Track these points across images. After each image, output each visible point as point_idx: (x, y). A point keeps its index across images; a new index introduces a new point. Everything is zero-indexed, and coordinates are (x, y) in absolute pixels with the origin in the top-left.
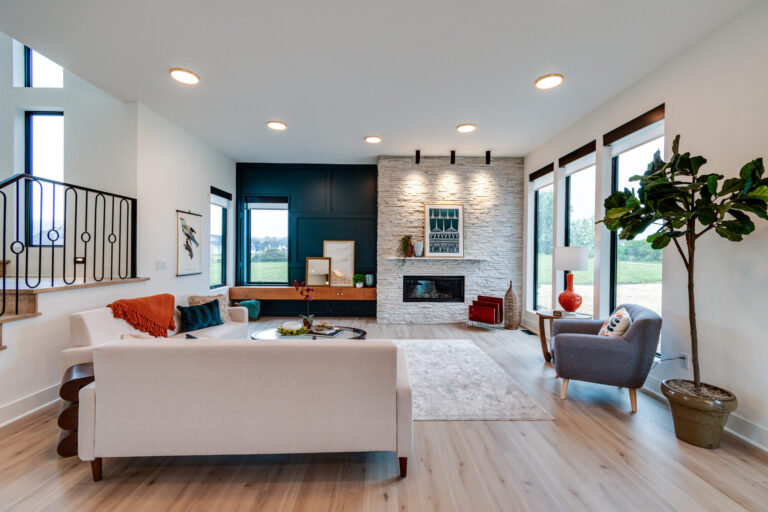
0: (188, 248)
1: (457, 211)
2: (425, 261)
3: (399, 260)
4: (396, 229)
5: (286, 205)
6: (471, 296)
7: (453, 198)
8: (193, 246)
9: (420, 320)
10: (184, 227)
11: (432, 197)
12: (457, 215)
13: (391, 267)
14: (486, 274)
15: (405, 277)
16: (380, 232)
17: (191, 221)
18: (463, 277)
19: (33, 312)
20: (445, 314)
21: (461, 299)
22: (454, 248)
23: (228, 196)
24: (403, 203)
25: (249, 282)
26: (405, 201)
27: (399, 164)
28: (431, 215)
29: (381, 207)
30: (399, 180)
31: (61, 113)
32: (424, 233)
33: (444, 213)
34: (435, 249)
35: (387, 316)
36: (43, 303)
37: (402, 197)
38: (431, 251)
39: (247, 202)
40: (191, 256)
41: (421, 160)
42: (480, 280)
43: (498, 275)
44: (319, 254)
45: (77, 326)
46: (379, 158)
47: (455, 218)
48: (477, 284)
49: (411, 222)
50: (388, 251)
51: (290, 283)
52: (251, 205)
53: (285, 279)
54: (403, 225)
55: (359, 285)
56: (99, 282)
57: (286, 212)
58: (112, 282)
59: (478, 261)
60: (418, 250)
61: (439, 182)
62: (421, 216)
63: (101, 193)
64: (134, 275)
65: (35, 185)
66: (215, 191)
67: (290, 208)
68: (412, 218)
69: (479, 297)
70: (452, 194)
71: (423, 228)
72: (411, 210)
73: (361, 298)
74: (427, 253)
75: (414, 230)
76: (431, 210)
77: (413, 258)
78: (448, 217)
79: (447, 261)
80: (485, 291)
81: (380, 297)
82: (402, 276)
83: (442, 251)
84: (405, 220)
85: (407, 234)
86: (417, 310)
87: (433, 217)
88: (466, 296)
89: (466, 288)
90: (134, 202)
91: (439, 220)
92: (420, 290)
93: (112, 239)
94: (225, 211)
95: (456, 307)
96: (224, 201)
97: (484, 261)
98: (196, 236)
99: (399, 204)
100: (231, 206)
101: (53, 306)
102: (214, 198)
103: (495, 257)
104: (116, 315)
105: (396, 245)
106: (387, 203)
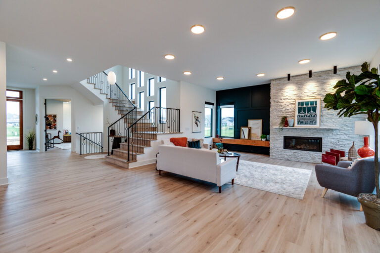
0: (196, 123)
1: (316, 102)
2: (296, 129)
3: (280, 128)
4: (279, 113)
5: (233, 106)
6: (326, 148)
7: (314, 95)
8: (198, 123)
9: (293, 159)
10: (195, 116)
11: (300, 96)
12: (316, 104)
13: (276, 132)
14: (338, 137)
15: (284, 137)
16: (271, 115)
17: (197, 115)
18: (321, 138)
19: (156, 139)
20: (309, 157)
21: (320, 150)
22: (314, 122)
23: (212, 104)
24: (283, 101)
25: (220, 136)
26: (284, 99)
27: (282, 82)
28: (299, 105)
29: (272, 104)
30: (281, 89)
31: (165, 87)
32: (294, 114)
33: (307, 103)
34: (300, 123)
35: (275, 155)
36: (158, 137)
37: (282, 98)
38: (298, 124)
39: (220, 105)
40: (197, 126)
41: (291, 78)
42: (333, 140)
43: (347, 138)
44: (246, 125)
45: (163, 142)
46: (271, 80)
47: (314, 106)
48: (331, 142)
49: (288, 110)
50: (275, 124)
51: (235, 138)
52: (221, 107)
53: (233, 136)
54: (283, 111)
55: (264, 140)
56: (170, 133)
57: (233, 109)
58: (173, 133)
59: (332, 130)
60: (291, 123)
61: (305, 87)
62: (293, 106)
63: (171, 109)
64: (179, 131)
65: (162, 109)
66: (207, 103)
67: (235, 107)
68: (288, 108)
69: (331, 150)
70: (313, 93)
71: (294, 112)
72: (288, 104)
73: (264, 146)
74: (296, 125)
75: (290, 113)
76: (299, 103)
77: (288, 127)
78: (310, 106)
79: (310, 129)
80: (337, 147)
81: (271, 146)
82: (283, 136)
83: (305, 124)
84: (284, 109)
85: (285, 115)
86: (291, 154)
87: (300, 106)
88: (323, 149)
89: (323, 145)
90: (179, 110)
91: (304, 108)
92: (293, 143)
93: (174, 121)
94: (212, 110)
95: (316, 155)
96: (211, 106)
97: (336, 129)
98: (199, 119)
99: (281, 101)
100: (214, 107)
101: (159, 138)
102: (206, 106)
103: (345, 127)
104: (171, 142)
105: (279, 121)
106: (275, 101)
